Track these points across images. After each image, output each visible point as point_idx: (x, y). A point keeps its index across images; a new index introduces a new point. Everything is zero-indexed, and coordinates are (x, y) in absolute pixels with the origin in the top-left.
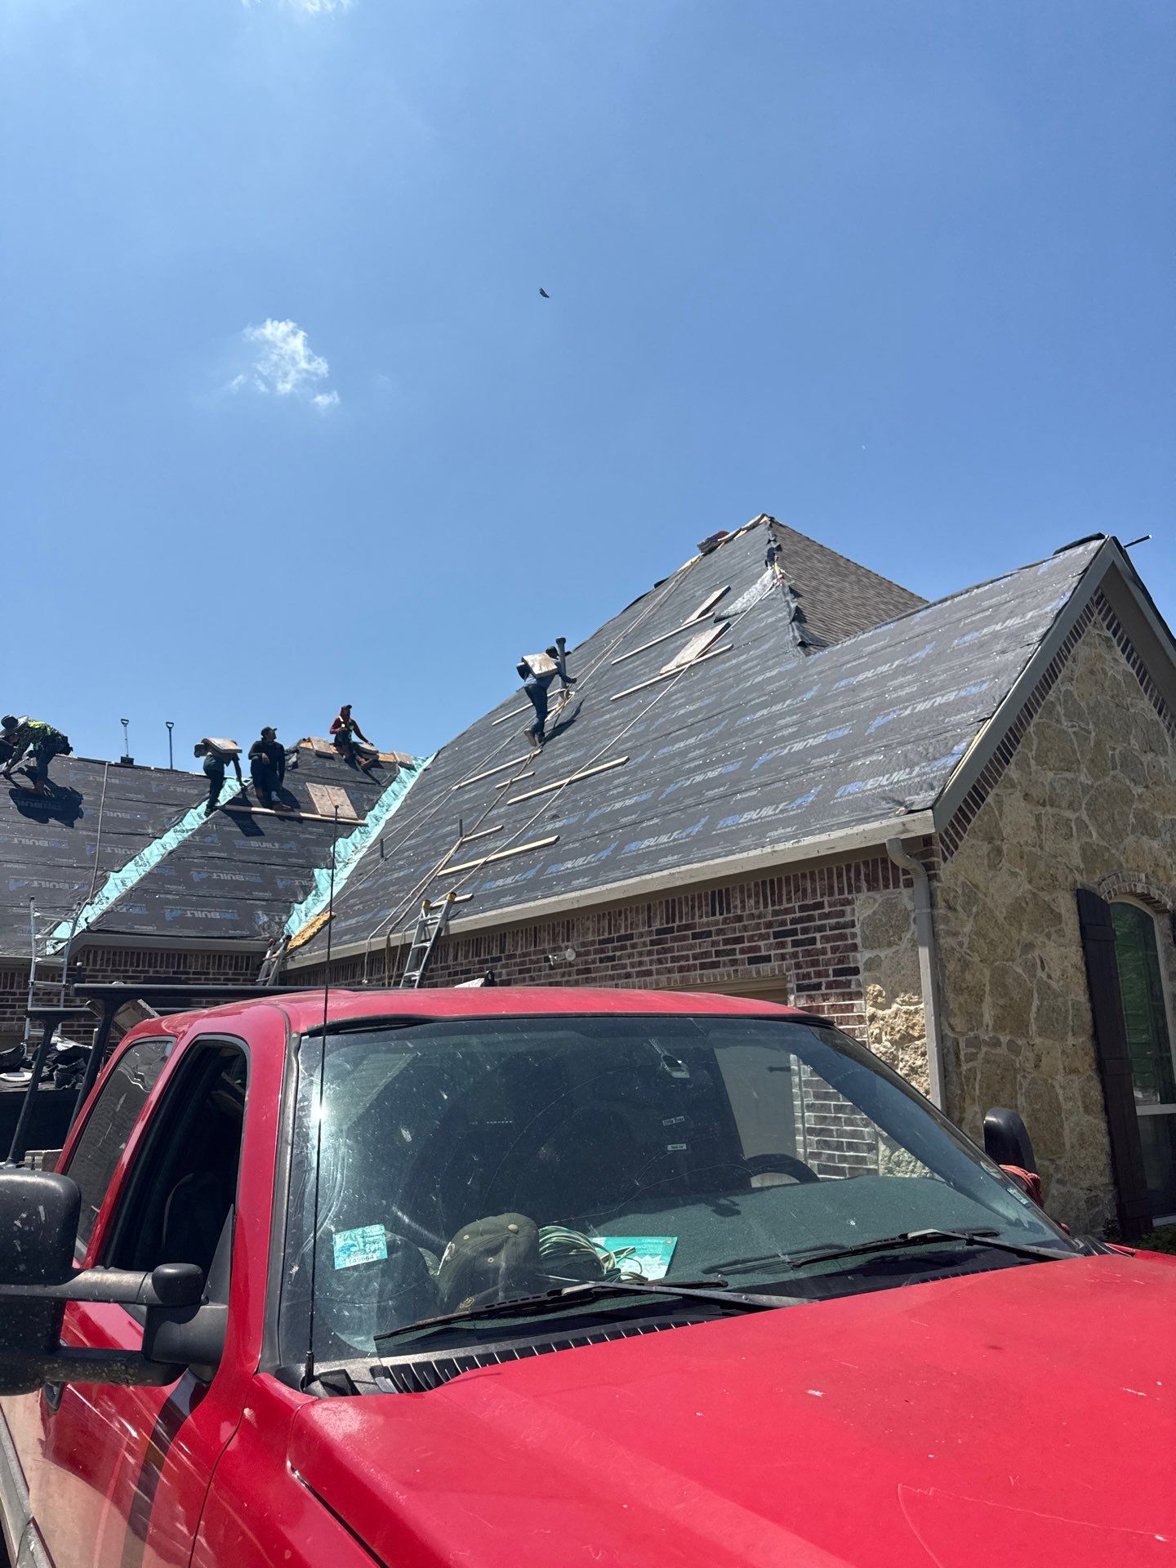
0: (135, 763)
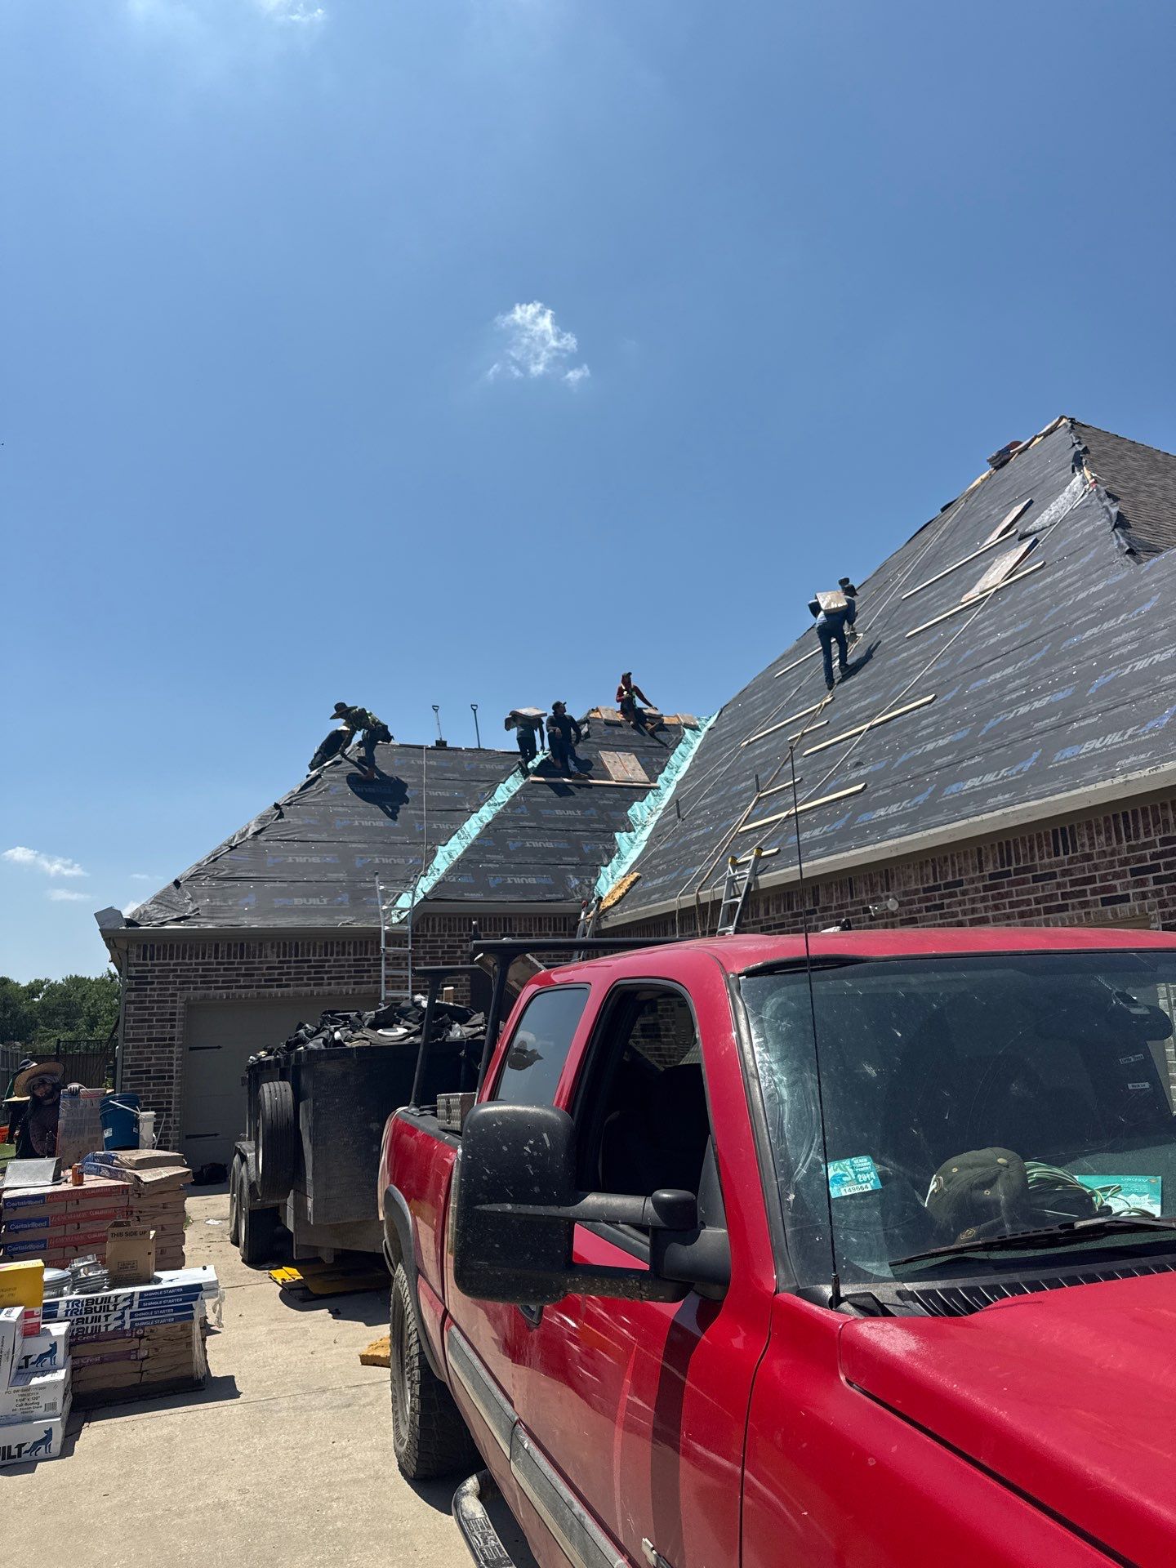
0: (448, 745)
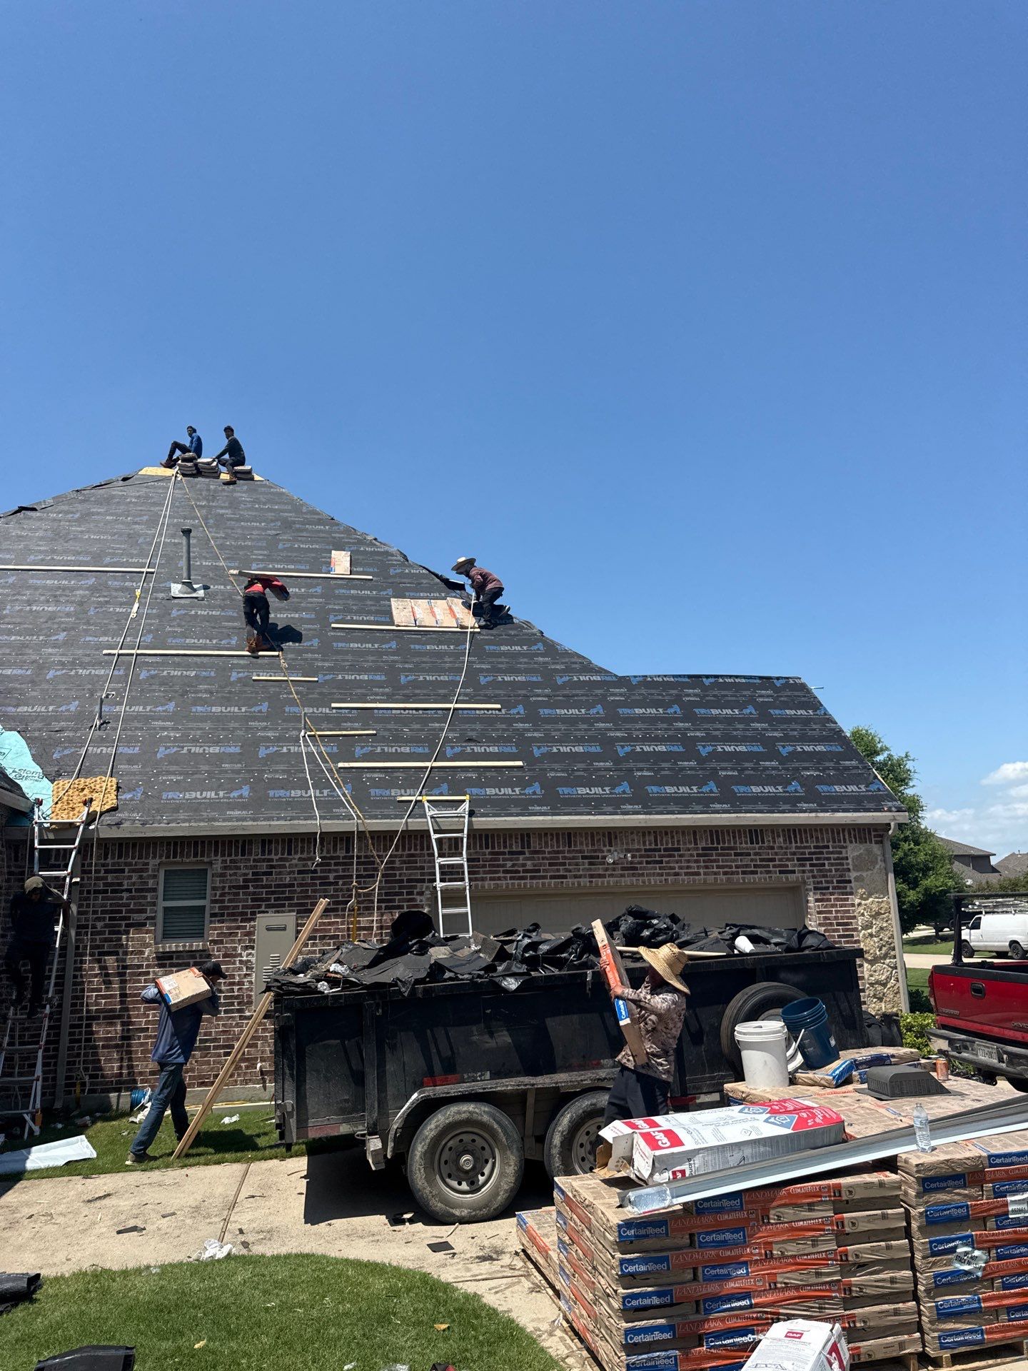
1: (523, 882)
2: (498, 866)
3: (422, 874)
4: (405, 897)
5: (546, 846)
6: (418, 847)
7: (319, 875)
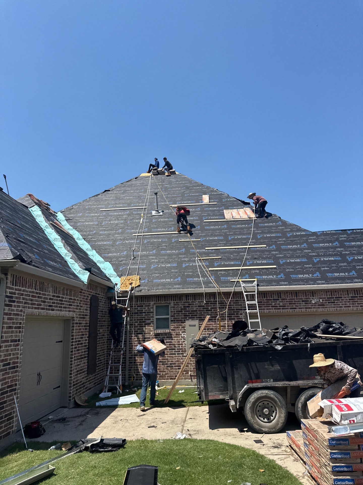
1: (279, 310)
2: (269, 304)
3: (241, 307)
4: (236, 315)
5: (287, 297)
6: (239, 298)
7: (205, 307)
